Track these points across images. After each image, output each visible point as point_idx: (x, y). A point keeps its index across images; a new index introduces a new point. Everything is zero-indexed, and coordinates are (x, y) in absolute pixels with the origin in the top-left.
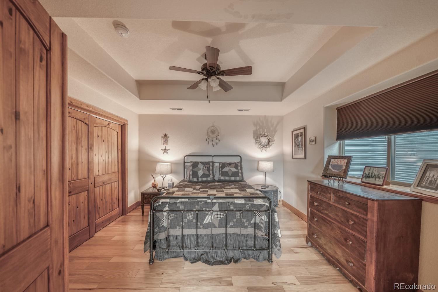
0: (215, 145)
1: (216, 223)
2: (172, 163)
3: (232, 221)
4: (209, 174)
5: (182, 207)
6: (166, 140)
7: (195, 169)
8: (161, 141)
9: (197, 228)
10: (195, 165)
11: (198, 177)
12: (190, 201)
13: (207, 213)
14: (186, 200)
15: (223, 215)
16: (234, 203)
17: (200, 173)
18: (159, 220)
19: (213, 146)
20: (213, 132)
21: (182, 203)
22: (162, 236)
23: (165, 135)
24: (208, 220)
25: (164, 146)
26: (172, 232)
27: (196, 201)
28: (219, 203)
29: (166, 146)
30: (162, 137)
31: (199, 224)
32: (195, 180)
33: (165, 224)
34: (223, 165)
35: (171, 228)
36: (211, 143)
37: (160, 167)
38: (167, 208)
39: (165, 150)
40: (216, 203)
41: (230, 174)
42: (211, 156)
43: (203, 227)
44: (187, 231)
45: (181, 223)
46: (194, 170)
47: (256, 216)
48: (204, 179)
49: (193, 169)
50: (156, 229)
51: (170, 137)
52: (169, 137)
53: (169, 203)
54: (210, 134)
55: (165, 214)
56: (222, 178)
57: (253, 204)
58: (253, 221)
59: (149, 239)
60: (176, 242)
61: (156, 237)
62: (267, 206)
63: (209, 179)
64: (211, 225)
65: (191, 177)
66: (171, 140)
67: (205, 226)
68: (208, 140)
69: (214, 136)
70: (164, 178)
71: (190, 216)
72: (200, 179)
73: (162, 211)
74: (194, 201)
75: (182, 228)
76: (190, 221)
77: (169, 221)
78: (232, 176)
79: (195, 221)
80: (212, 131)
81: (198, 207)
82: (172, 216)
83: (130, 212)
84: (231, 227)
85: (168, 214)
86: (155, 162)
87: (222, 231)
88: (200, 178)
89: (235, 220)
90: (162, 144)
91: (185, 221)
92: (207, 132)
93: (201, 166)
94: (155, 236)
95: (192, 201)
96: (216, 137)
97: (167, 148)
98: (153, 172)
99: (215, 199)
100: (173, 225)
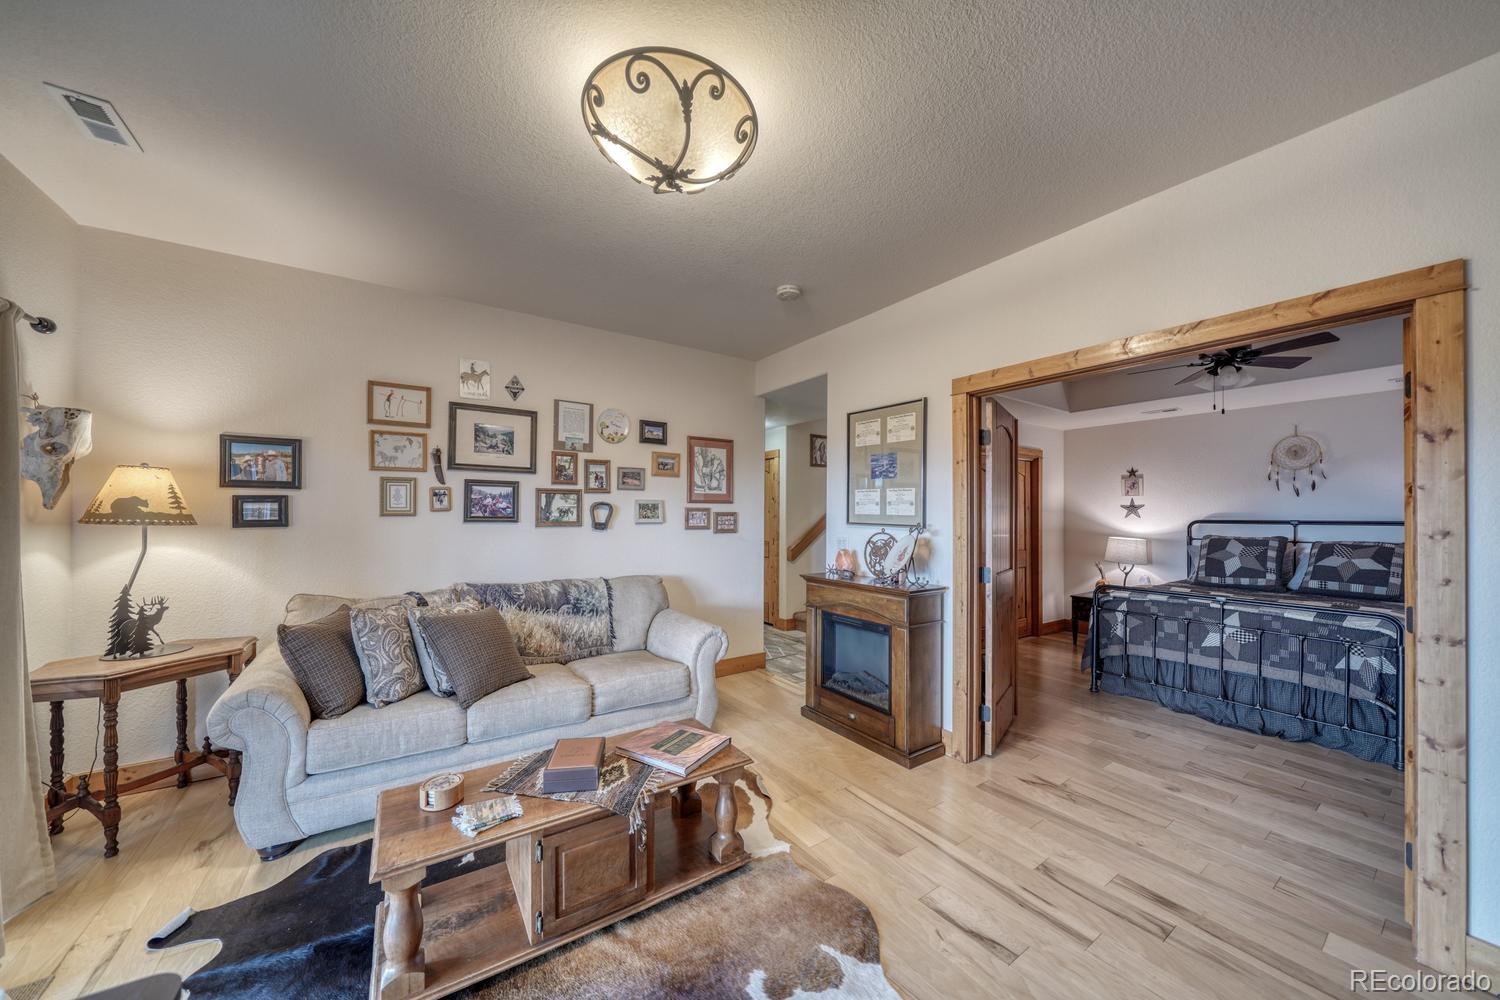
0: (1306, 492)
1: (1233, 649)
2: (1149, 541)
3: (1276, 653)
4: (1262, 569)
5: (1154, 610)
6: (1134, 484)
7: (1217, 555)
8: (1119, 486)
9: (1187, 651)
10: (1217, 545)
11: (1221, 573)
12: (1171, 601)
13: (1209, 627)
14: (1163, 598)
15: (1252, 638)
16: (1284, 618)
17: (1232, 565)
18: (1109, 626)
19: (1298, 494)
20: (1295, 453)
21: (1154, 602)
22: (1115, 650)
23: (1132, 473)
24: (1212, 640)
25: (1129, 498)
26: (1133, 650)
27: (1185, 602)
28: (1240, 612)
29: (1134, 498)
30: (1123, 477)
31: (1191, 644)
32: (1215, 580)
33: (1119, 632)
34: (1326, 550)
35: (1131, 642)
36: (1287, 488)
37: (1114, 547)
38: (1123, 607)
39: (1132, 509)
40: (1234, 611)
41: (1346, 575)
42: (1288, 522)
43: (1201, 651)
44: (1164, 654)
45: (1152, 637)
46: (1212, 556)
47: (1351, 655)
48: (1245, 581)
49: (1208, 554)
50: (1103, 641)
51: (1145, 477)
52: (1141, 477)
53: (1128, 600)
54: (1282, 457)
55: (1120, 617)
56: (1314, 584)
57: (1340, 627)
58: (1341, 665)
59: (1090, 652)
60: (1141, 671)
61: (1103, 653)
62: (1391, 638)
63: (1261, 582)
64: (1221, 652)
65: (1202, 574)
66: (1147, 483)
67: (1207, 652)
68: (1274, 477)
69: (1297, 463)
70: (1127, 574)
71: (1171, 627)
72: (1230, 581)
73: (1115, 610)
74: (1181, 601)
75: (1155, 645)
76: (1171, 637)
77: (1128, 630)
78: (1353, 580)
79: (1182, 637)
80: (1293, 449)
81: (1189, 614)
82: (1134, 622)
83: (1047, 634)
84: (1273, 664)
85: (1126, 616)
86: (1104, 534)
87: (1250, 669)
88: (1230, 576)
89: (1284, 653)
90: (1124, 492)
91: (1161, 634)
92: (1272, 455)
93: (1235, 548)
94: (1101, 652)
95: (1176, 601)
96: (1311, 465)
97: (1136, 503)
98: (1099, 557)
99: (1231, 604)
100: (1137, 637)
